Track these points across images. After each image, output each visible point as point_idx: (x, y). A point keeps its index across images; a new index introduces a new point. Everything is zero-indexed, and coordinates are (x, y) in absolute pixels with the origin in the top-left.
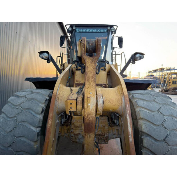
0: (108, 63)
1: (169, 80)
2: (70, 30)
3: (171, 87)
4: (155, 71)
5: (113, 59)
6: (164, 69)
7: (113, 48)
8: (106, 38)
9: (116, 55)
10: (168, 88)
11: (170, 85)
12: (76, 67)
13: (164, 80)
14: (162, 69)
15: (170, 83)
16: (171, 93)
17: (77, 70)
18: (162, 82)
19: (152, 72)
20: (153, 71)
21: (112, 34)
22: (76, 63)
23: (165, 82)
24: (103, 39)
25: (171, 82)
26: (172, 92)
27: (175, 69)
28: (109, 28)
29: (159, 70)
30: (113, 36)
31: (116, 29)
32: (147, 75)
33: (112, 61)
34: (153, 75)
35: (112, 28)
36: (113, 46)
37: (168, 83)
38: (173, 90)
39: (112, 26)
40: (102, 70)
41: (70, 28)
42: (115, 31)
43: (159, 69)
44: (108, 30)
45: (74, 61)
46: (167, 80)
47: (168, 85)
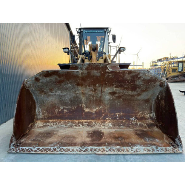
0: (105, 53)
1: (169, 69)
2: (79, 32)
3: (170, 75)
4: (160, 60)
5: (109, 51)
6: (168, 58)
7: (109, 43)
8: (103, 37)
9: (111, 47)
10: (168, 76)
11: (169, 74)
12: (85, 57)
13: (164, 69)
14: (166, 59)
15: (169, 71)
16: (170, 81)
17: (85, 59)
18: (162, 70)
19: (156, 62)
20: (157, 60)
21: (108, 33)
22: (85, 54)
23: (165, 70)
24: (102, 38)
25: (171, 70)
26: (172, 80)
27: (178, 57)
28: (105, 30)
29: (163, 60)
30: (109, 34)
31: (111, 30)
32: (151, 65)
33: (108, 52)
34: (157, 65)
35: (108, 30)
36: (109, 42)
37: (168, 72)
38: (172, 78)
39: (107, 28)
40: (101, 58)
41: (80, 30)
42: (110, 31)
43: (163, 58)
44: (105, 31)
45: (83, 53)
46: (167, 69)
47: (167, 74)
